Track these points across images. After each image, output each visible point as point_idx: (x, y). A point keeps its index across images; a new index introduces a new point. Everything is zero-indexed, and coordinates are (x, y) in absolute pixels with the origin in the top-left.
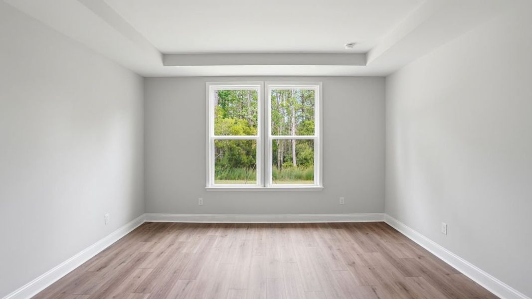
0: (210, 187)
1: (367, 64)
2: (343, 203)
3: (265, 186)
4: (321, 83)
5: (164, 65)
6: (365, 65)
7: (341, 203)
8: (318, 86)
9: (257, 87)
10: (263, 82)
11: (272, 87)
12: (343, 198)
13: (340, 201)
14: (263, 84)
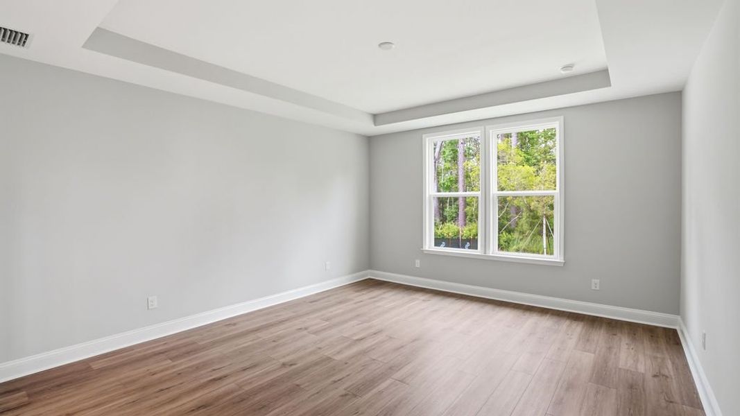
0: (427, 249)
1: (612, 84)
2: (598, 288)
3: (485, 253)
4: (562, 118)
5: (375, 125)
6: (610, 86)
7: (593, 288)
8: (558, 122)
9: (476, 133)
10: (483, 127)
11: (494, 132)
12: (597, 281)
13: (593, 284)
14: (483, 130)
